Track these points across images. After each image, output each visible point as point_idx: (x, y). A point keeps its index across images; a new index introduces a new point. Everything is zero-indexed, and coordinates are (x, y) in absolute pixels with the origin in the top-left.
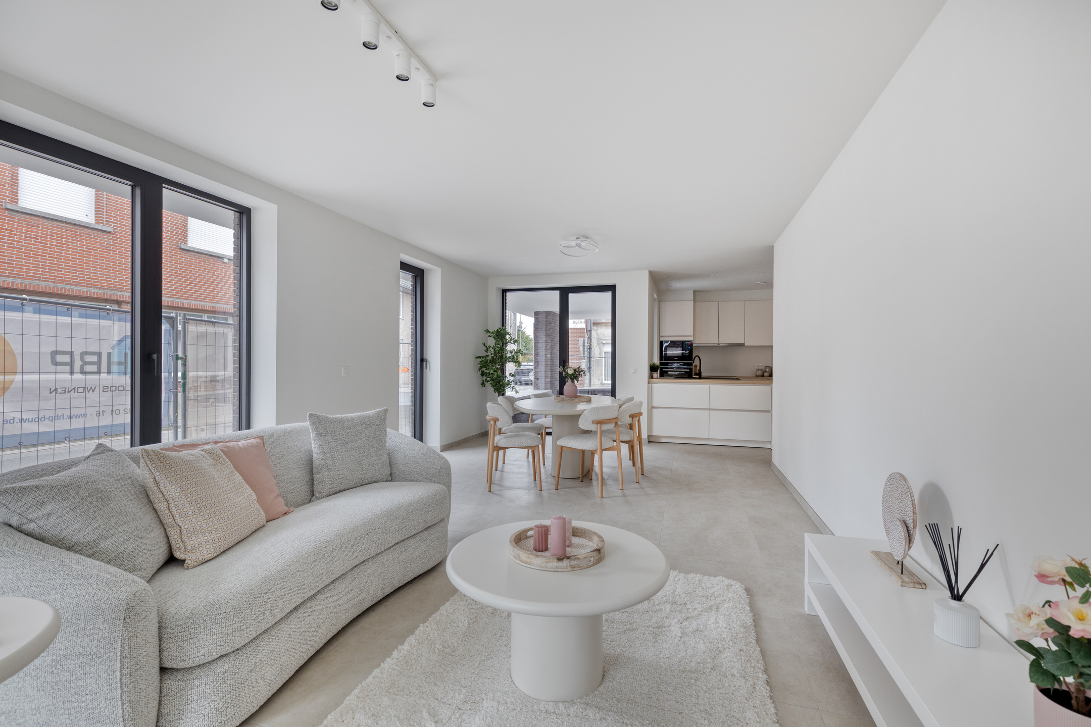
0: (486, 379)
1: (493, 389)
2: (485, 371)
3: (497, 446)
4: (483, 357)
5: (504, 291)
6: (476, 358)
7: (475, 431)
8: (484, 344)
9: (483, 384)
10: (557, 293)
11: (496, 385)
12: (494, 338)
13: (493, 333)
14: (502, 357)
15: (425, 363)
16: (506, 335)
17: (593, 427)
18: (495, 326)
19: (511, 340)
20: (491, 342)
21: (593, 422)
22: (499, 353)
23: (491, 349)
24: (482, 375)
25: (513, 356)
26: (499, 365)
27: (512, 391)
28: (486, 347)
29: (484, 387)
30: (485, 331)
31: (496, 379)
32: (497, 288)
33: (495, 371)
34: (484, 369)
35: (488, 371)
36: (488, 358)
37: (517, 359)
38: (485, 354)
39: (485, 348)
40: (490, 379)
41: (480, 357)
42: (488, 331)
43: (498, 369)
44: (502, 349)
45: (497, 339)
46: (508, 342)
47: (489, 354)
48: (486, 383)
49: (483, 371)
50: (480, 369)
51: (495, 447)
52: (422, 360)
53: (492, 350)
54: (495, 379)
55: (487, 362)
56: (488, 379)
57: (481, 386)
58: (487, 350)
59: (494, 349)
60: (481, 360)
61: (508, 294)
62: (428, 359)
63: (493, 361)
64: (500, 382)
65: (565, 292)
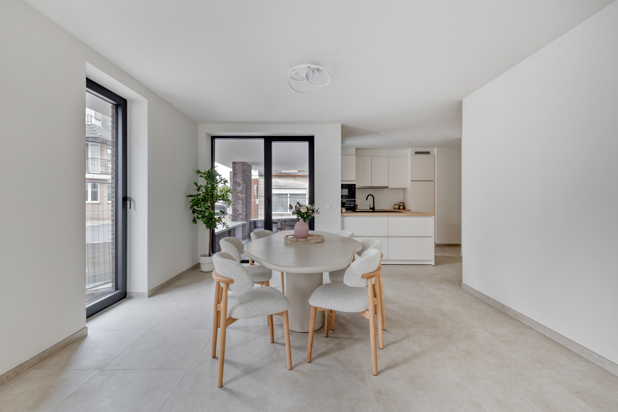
0: (197, 216)
1: (205, 226)
2: (197, 209)
3: (230, 318)
4: (195, 196)
5: (213, 138)
6: (188, 196)
7: (186, 265)
8: (196, 184)
9: (194, 221)
10: (262, 141)
11: (208, 222)
12: (205, 178)
13: (204, 174)
14: (212, 196)
15: (128, 202)
16: (216, 176)
17: (362, 283)
18: (205, 168)
19: (221, 180)
20: (203, 182)
21: (363, 277)
22: (210, 192)
23: (203, 188)
24: (194, 212)
25: (223, 195)
26: (210, 203)
27: (223, 226)
28: (197, 186)
29: (196, 223)
30: (196, 171)
31: (209, 216)
32: (207, 134)
33: (207, 209)
34: (195, 207)
35: (199, 209)
36: (199, 197)
37: (227, 198)
38: (196, 193)
39: (197, 188)
40: (201, 216)
41: (192, 196)
42: (199, 172)
43: (209, 206)
44: (213, 188)
45: (208, 179)
46: (218, 183)
47: (200, 192)
48: (197, 220)
49: (194, 209)
50: (191, 207)
51: (227, 320)
52: (125, 199)
53: (204, 190)
54: (207, 217)
55: (199, 200)
56: (200, 216)
57: (193, 222)
58: (199, 189)
59: (206, 189)
60: (192, 198)
61: (217, 141)
62: (133, 198)
63: (205, 200)
64: (212, 219)
65: (269, 140)
